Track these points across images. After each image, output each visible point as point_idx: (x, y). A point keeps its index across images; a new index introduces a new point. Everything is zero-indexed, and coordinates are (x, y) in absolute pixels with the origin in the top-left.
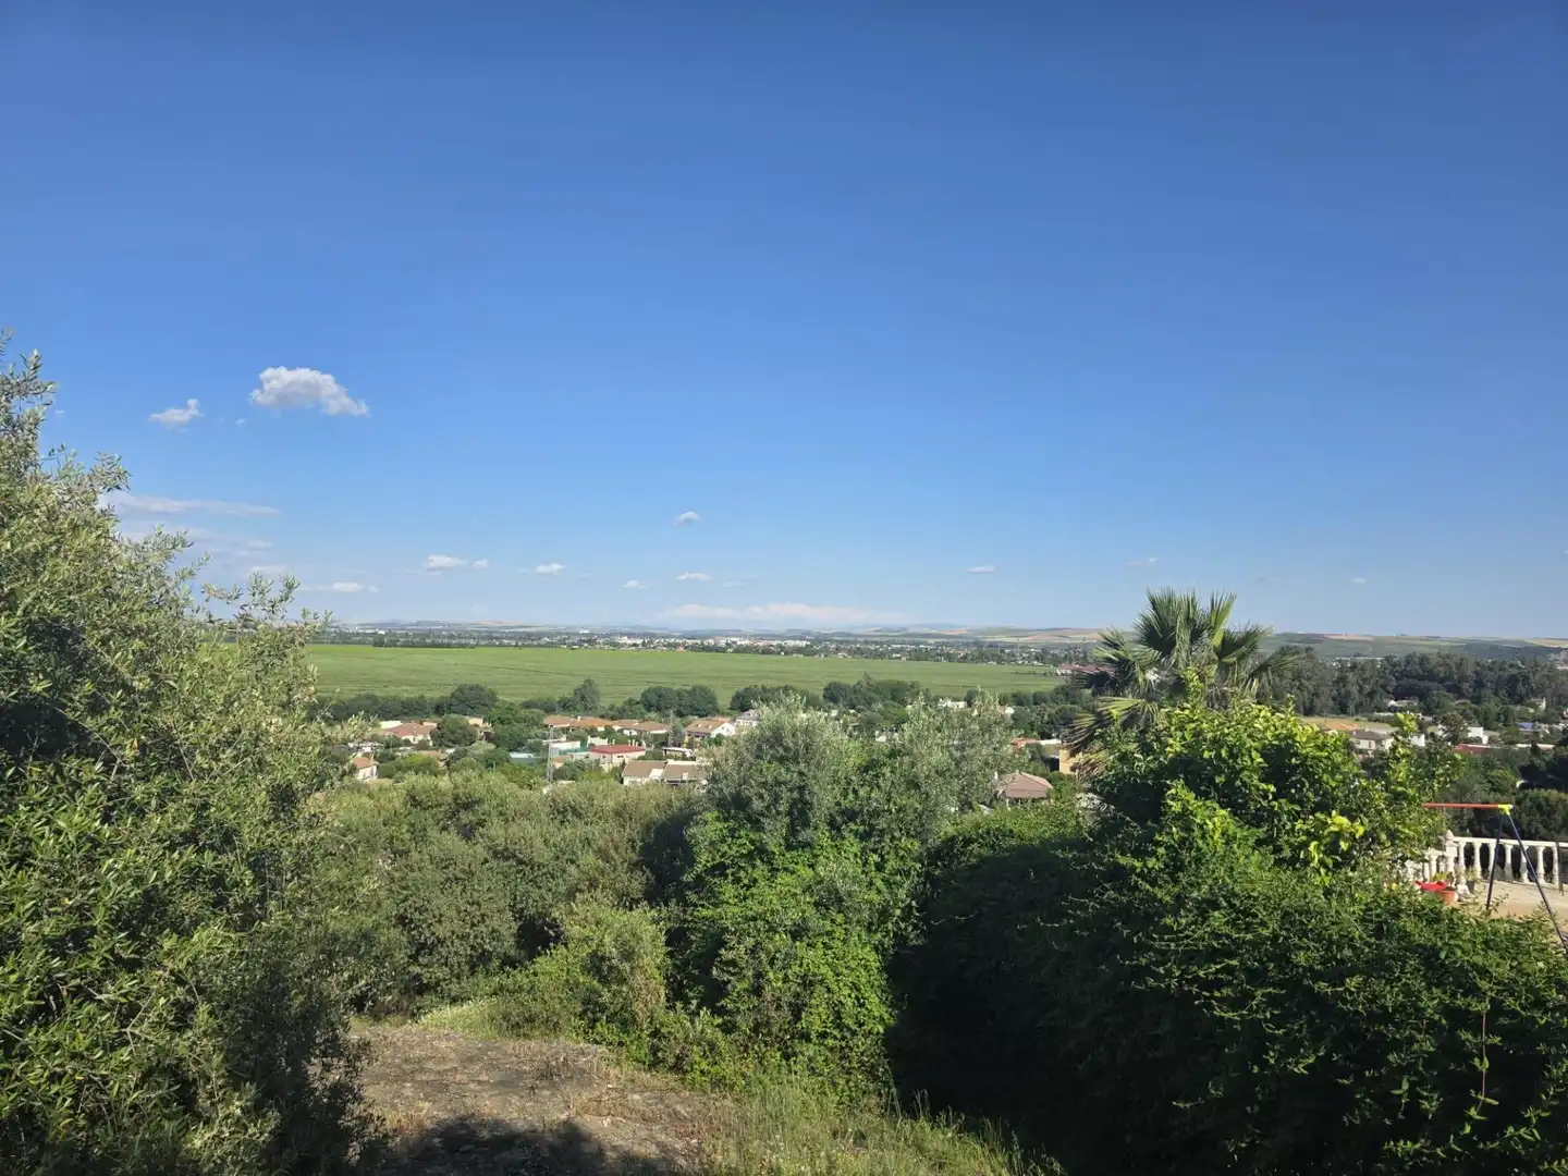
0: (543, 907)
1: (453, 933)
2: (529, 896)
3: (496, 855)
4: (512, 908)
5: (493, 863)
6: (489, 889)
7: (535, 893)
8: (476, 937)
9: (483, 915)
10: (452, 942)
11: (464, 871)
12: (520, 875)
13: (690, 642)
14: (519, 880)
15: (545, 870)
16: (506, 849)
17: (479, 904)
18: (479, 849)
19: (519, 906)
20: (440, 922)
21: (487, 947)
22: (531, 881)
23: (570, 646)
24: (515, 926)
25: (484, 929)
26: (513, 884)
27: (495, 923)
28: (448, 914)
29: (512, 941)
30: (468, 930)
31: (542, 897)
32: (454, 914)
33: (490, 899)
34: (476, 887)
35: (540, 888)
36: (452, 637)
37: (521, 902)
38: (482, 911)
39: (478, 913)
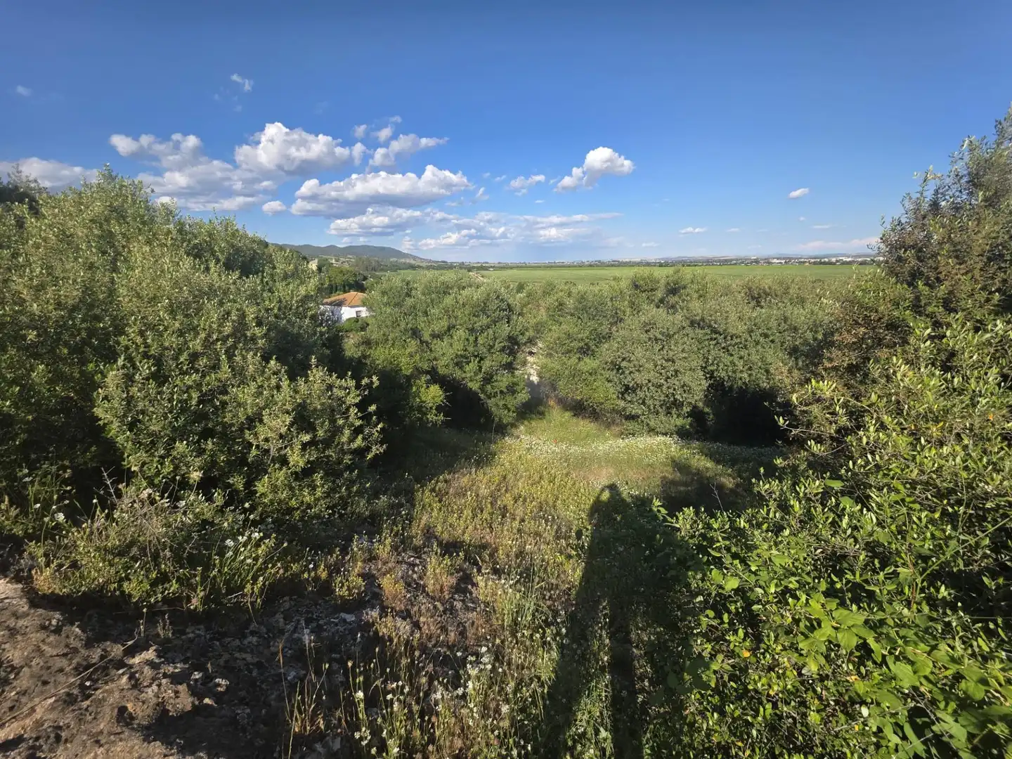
0: (734, 372)
1: (649, 381)
2: (721, 361)
3: (692, 324)
4: (703, 368)
5: (689, 330)
6: (683, 351)
7: (726, 359)
8: (668, 388)
9: (676, 371)
10: (648, 389)
11: (662, 334)
12: (714, 342)
13: (813, 260)
14: (712, 347)
15: (739, 340)
16: (703, 319)
17: (673, 362)
18: (679, 317)
19: (709, 368)
20: (638, 371)
21: (678, 397)
22: (723, 348)
23: (746, 265)
24: (705, 384)
25: (677, 383)
26: (706, 349)
27: (686, 378)
28: (647, 365)
29: (701, 395)
30: (662, 381)
31: (733, 363)
32: (651, 366)
33: (685, 358)
34: (672, 347)
35: (732, 355)
36: (691, 262)
37: (712, 364)
38: (676, 367)
39: (672, 369)
